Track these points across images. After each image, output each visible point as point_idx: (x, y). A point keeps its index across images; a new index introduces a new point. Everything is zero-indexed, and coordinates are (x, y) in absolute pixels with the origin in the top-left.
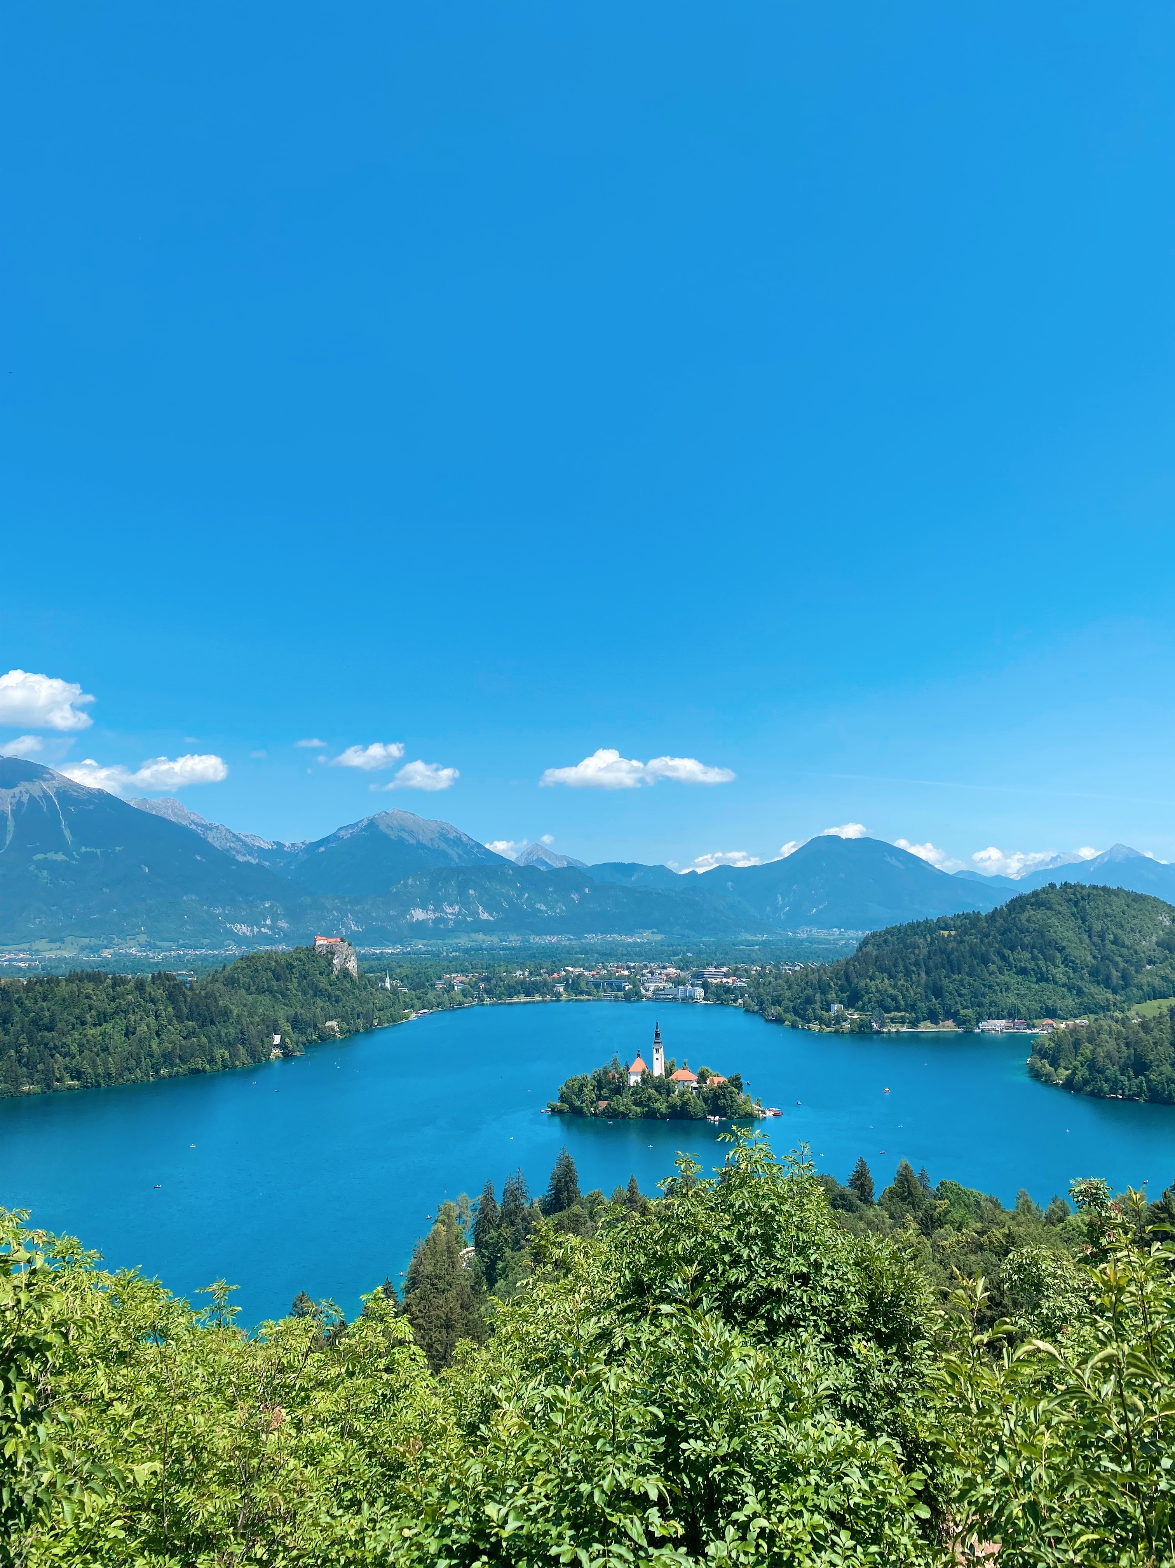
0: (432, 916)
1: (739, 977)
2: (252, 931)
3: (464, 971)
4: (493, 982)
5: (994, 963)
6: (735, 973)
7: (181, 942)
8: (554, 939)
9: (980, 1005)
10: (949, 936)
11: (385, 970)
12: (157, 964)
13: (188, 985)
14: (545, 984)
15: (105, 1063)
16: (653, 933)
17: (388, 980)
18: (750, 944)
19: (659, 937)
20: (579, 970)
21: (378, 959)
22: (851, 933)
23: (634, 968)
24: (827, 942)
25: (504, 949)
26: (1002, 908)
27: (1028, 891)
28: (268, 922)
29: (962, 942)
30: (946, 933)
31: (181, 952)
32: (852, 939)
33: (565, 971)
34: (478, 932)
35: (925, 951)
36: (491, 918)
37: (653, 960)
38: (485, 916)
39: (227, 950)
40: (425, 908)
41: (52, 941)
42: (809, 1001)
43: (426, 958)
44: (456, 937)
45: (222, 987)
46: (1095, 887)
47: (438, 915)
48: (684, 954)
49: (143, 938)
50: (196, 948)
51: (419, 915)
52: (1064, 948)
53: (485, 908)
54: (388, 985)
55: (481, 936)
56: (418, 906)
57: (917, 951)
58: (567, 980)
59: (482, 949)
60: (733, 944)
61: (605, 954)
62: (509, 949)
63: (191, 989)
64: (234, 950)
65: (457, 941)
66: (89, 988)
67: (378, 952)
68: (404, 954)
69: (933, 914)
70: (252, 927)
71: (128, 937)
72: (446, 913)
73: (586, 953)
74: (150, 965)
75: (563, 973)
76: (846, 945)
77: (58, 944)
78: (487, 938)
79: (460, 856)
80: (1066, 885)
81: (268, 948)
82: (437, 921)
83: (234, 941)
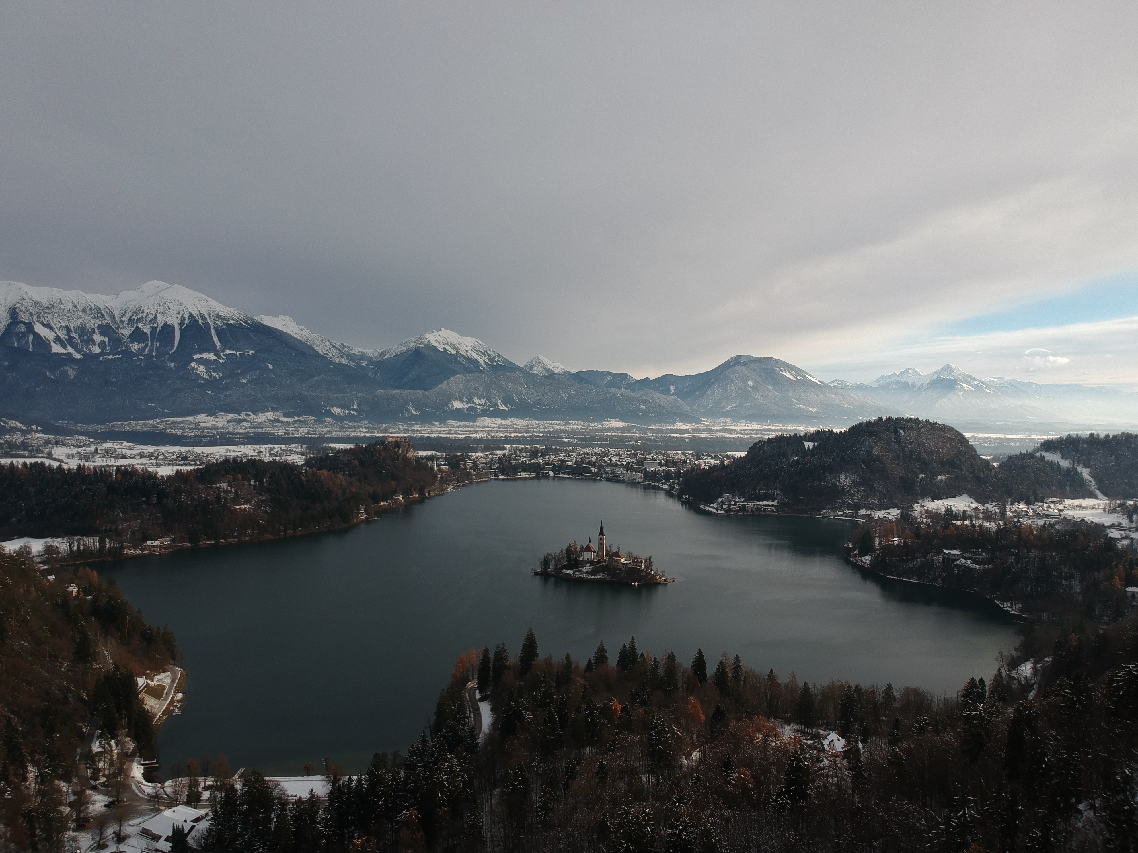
0: (466, 405)
19: (621, 425)
28: (355, 407)
34: (497, 417)
36: (506, 409)
38: (502, 407)
40: (461, 400)
44: (482, 420)
47: (470, 405)
49: (270, 415)
51: (457, 404)
53: (503, 402)
55: (498, 421)
56: (456, 399)
70: (344, 409)
71: (260, 415)
72: (476, 404)
77: (212, 418)
78: (503, 421)
79: (486, 363)
82: (469, 409)
83: (332, 418)
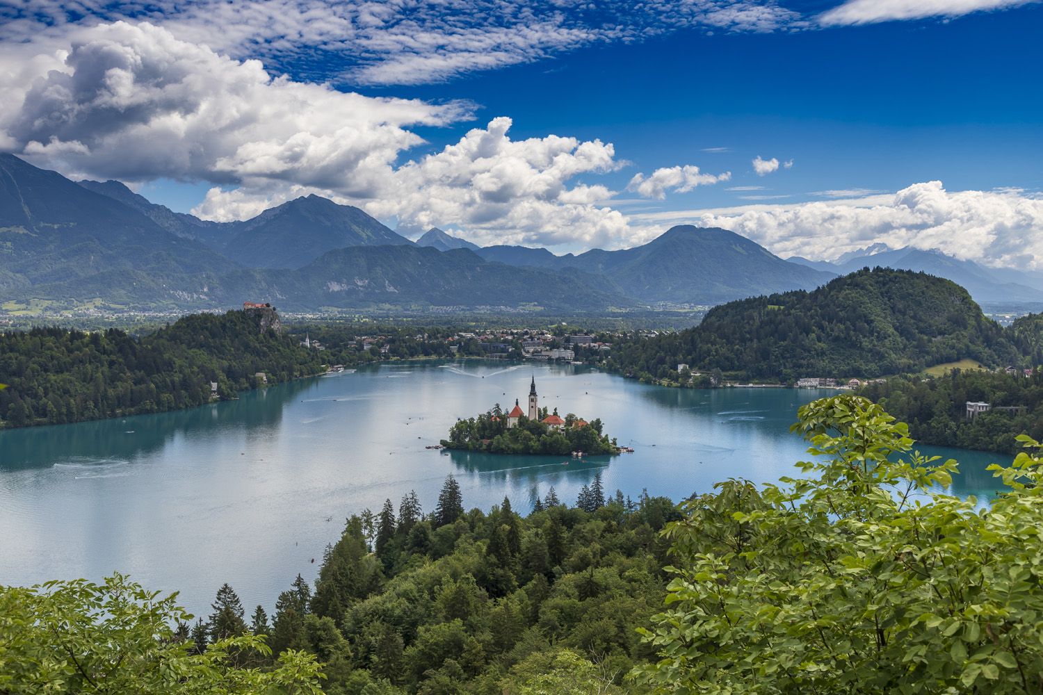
0: (345, 287)
1: (604, 342)
2: (192, 297)
3: (371, 333)
4: (397, 343)
5: (814, 332)
6: (602, 339)
7: (132, 305)
8: (449, 309)
9: (801, 366)
10: (779, 309)
11: (305, 332)
12: (111, 323)
13: (137, 341)
14: (441, 345)
15: (68, 405)
16: (535, 305)
17: (308, 340)
18: (615, 315)
19: (539, 309)
20: (469, 335)
21: (300, 323)
22: (700, 308)
23: (517, 334)
24: (679, 314)
25: (406, 317)
26: (823, 287)
27: (845, 274)
28: (205, 290)
29: (790, 314)
30: (776, 307)
31: (132, 314)
32: (699, 312)
33: (458, 335)
34: (385, 302)
35: (757, 323)
36: (396, 291)
37: (533, 327)
38: (391, 289)
39: (171, 313)
40: (339, 282)
41: (19, 302)
42: (662, 361)
43: (340, 323)
44: (366, 307)
45: (166, 343)
46: (901, 271)
47: (351, 287)
48: (560, 323)
49: (99, 302)
50: (144, 310)
51: (335, 287)
52: (872, 321)
53: (392, 283)
54: (307, 343)
55: (387, 306)
56: (334, 280)
57: (751, 322)
58: (460, 344)
59: (388, 317)
60: (601, 316)
61: (493, 322)
62: (411, 316)
63: (140, 343)
64: (177, 314)
65: (367, 309)
66: (50, 342)
67: (300, 316)
68: (322, 319)
69: (767, 293)
70: (191, 293)
71: (85, 301)
72: (358, 286)
73: (477, 321)
74: (105, 324)
75: (457, 337)
76: (694, 317)
77: (24, 306)
78: (393, 307)
79: (369, 237)
80: (878, 269)
81: (206, 311)
82: (349, 292)
83: (177, 305)
